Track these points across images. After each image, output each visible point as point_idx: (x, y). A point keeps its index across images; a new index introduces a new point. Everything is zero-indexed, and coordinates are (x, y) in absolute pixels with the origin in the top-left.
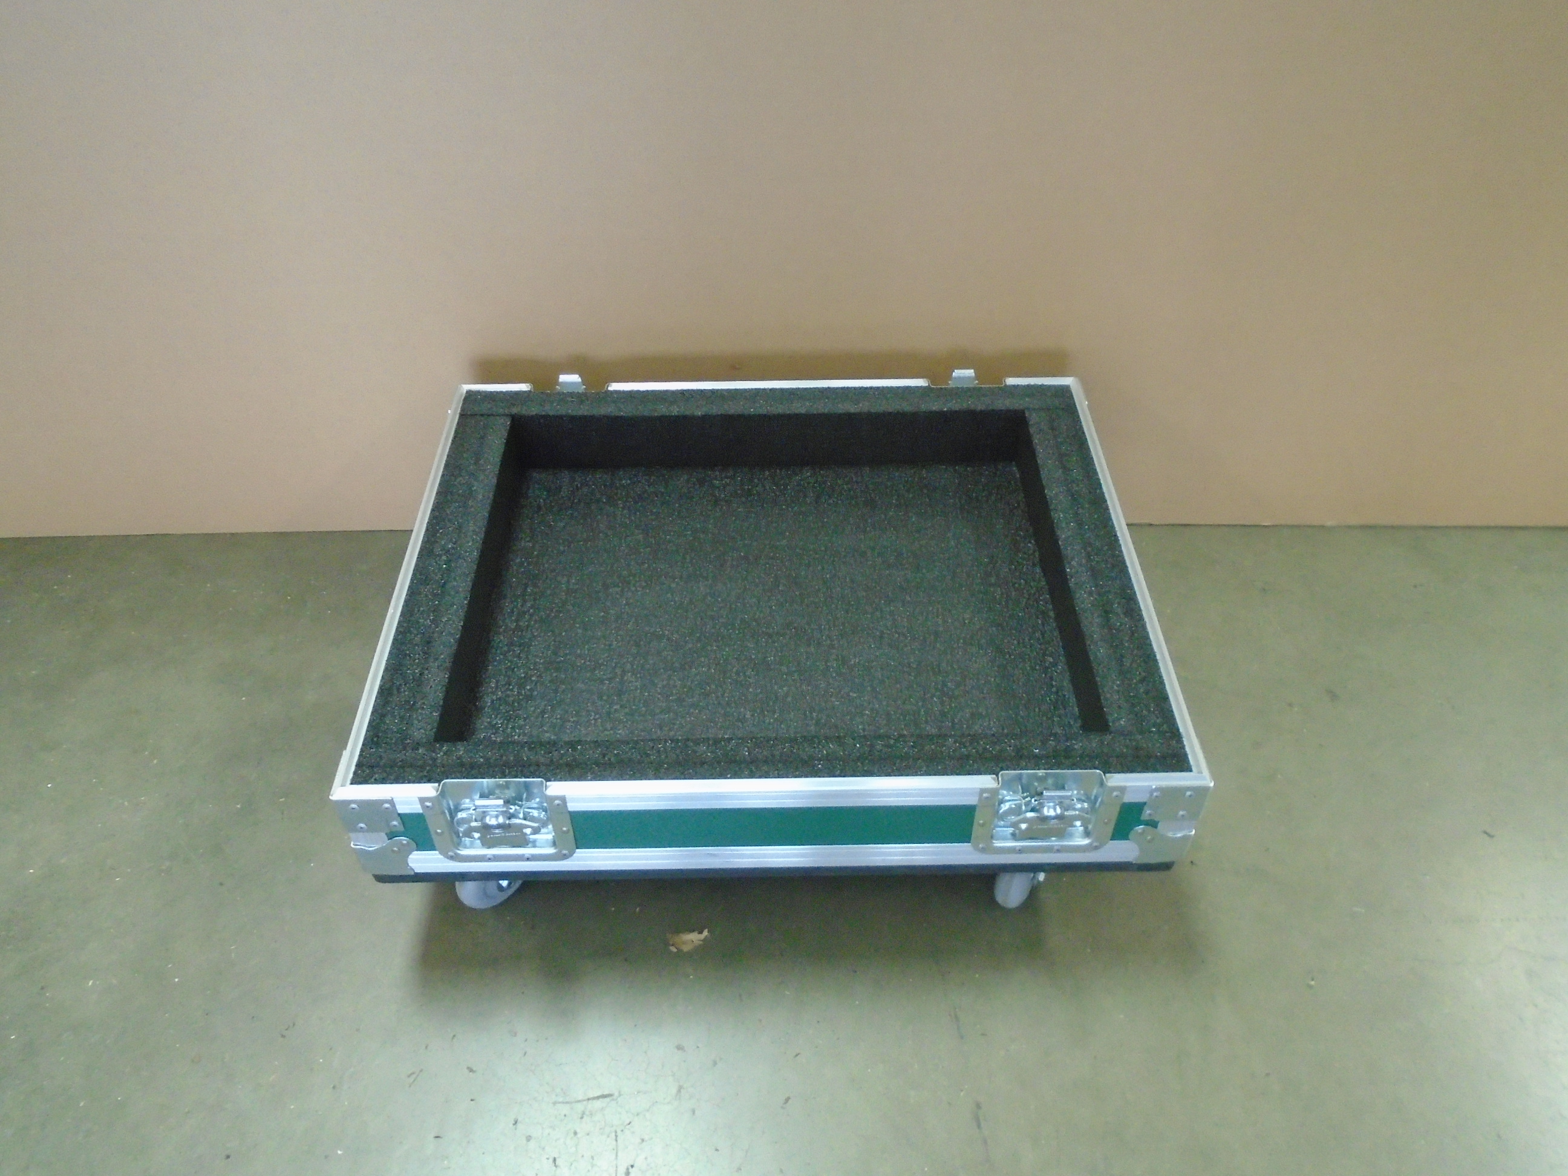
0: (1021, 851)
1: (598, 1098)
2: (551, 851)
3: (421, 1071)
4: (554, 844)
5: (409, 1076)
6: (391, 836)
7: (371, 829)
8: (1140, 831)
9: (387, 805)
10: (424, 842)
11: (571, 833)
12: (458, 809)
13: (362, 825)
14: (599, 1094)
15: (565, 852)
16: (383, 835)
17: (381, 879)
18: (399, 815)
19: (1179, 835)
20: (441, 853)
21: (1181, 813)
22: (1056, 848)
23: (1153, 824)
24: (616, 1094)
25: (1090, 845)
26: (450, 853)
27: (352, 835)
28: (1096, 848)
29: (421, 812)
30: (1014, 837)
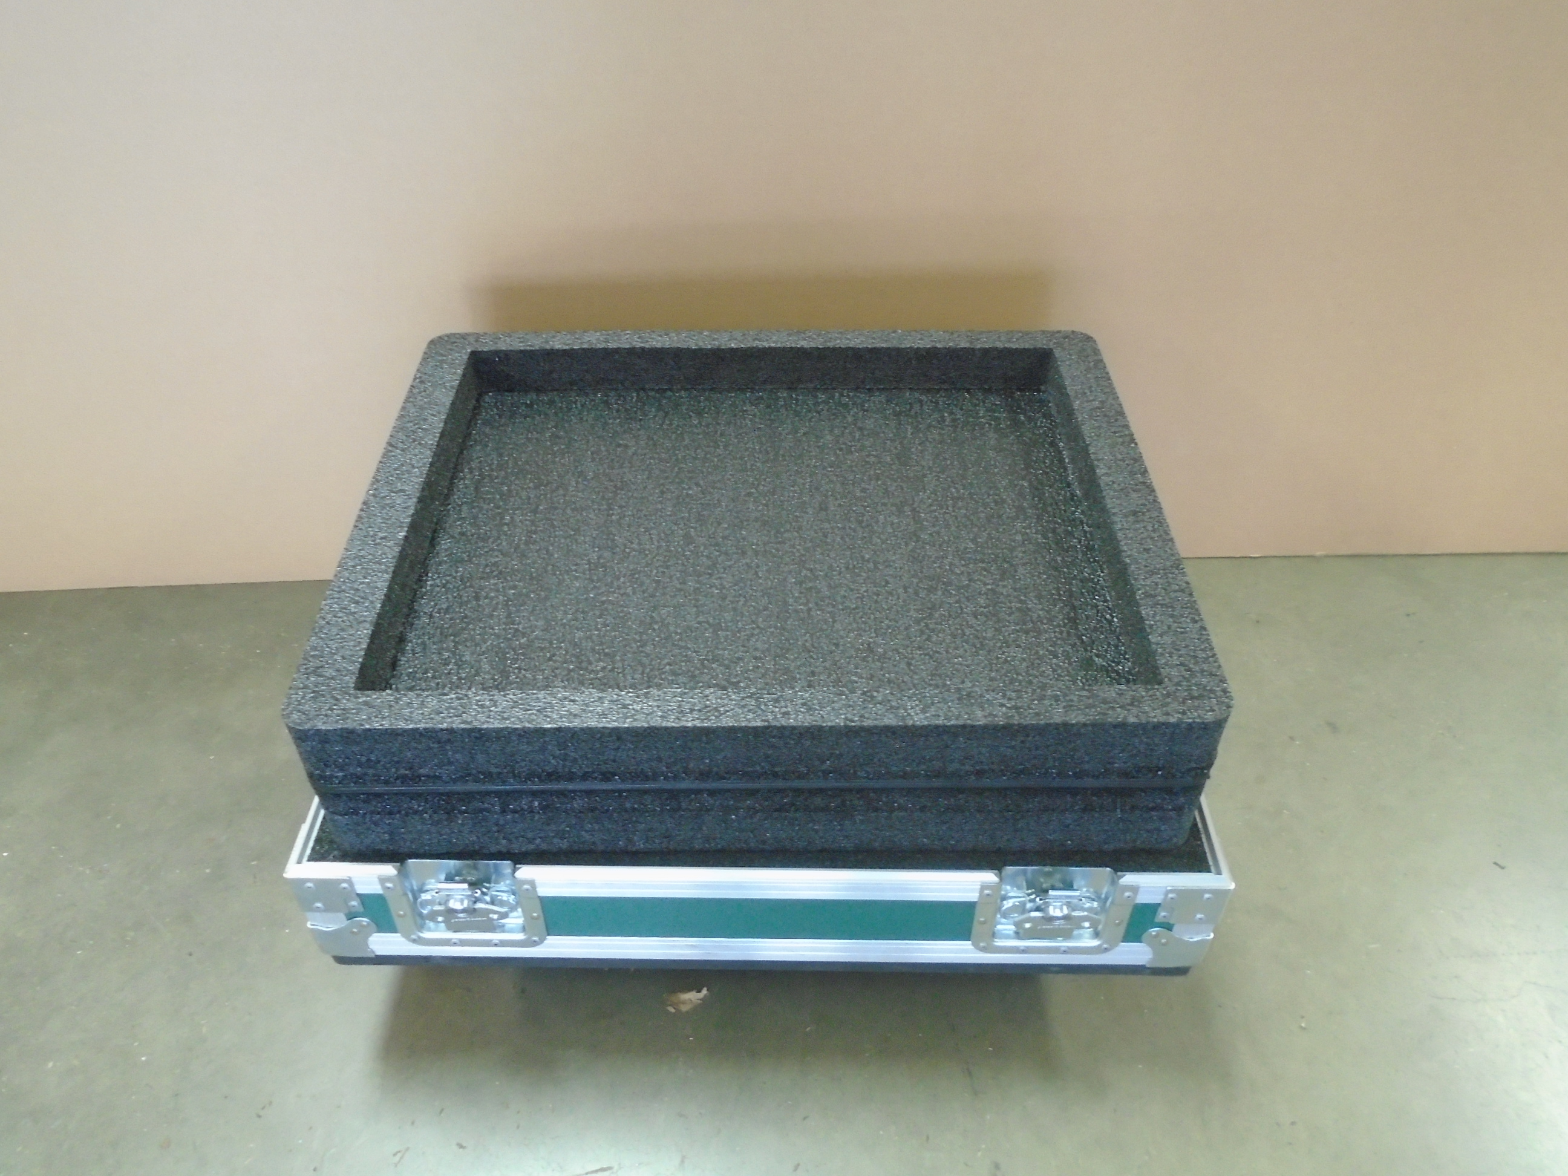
0: (1025, 951)
1: (596, 1171)
2: (521, 936)
3: (407, 1149)
4: (524, 929)
5: (395, 1155)
6: (351, 916)
7: (328, 908)
8: (1154, 933)
9: (345, 885)
10: (385, 923)
11: (542, 919)
12: (422, 890)
13: (319, 905)
14: (598, 1167)
15: (536, 939)
16: (342, 916)
17: (341, 960)
18: (358, 895)
19: (1195, 939)
20: (403, 936)
21: (1199, 916)
22: (1063, 949)
23: (1169, 927)
24: (616, 1167)
25: (1100, 946)
26: (414, 937)
27: (309, 915)
28: (1106, 950)
29: (381, 892)
30: (1018, 935)
